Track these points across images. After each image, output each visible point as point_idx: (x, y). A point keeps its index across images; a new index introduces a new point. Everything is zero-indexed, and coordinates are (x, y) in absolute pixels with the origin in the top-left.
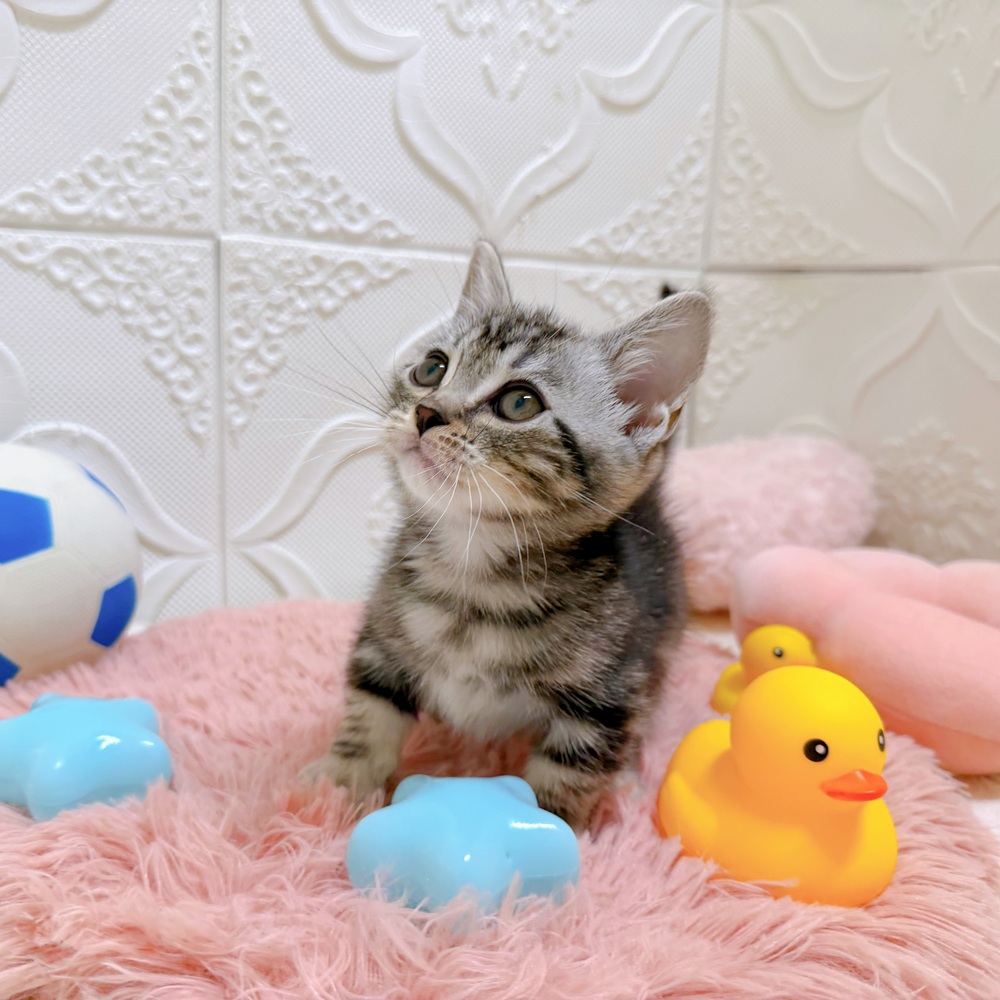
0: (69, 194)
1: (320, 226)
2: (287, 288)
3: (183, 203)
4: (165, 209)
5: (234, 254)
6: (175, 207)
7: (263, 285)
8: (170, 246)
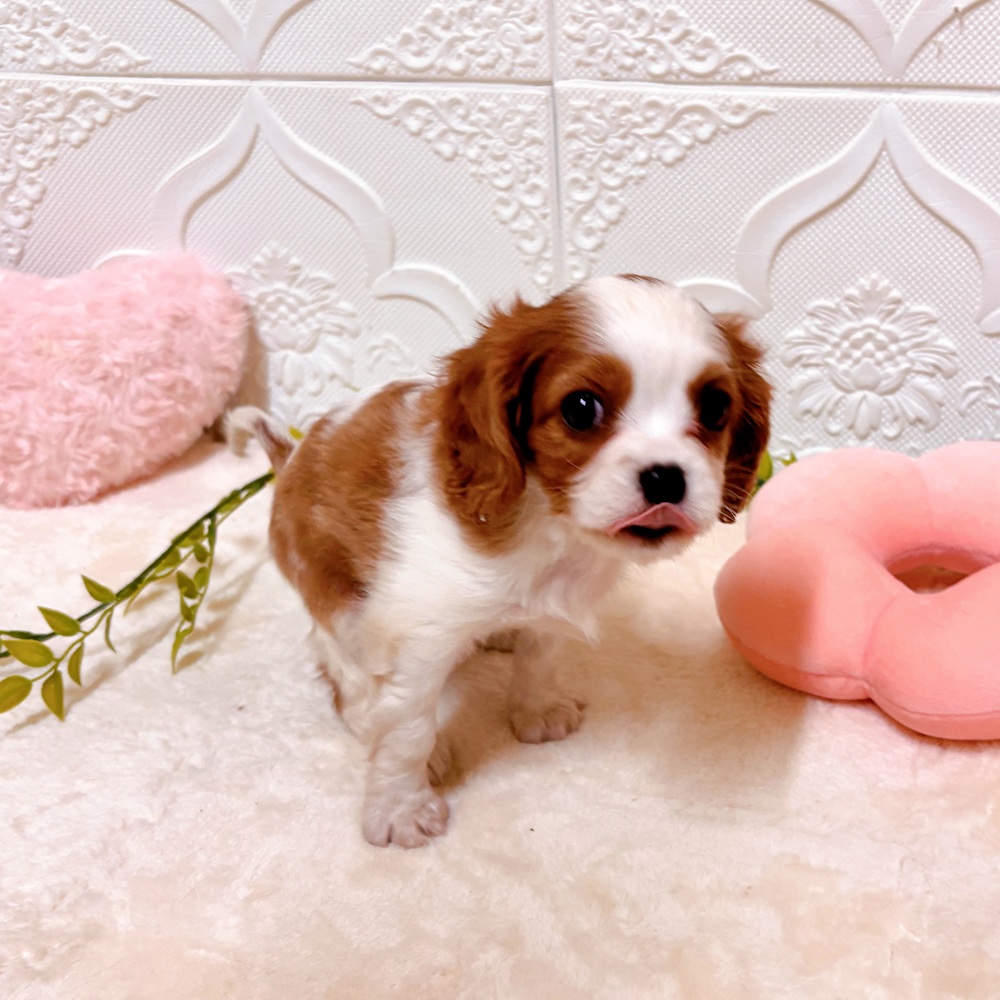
0: (414, 48)
1: (658, 68)
2: (624, 137)
3: (517, 51)
4: (500, 56)
5: (567, 101)
6: (509, 55)
7: (597, 133)
8: (507, 95)
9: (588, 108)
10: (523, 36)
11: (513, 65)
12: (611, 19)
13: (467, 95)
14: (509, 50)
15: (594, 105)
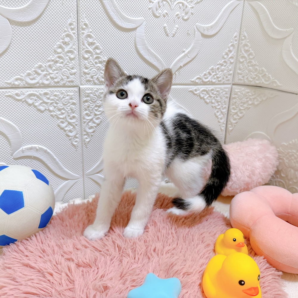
0: (31, 77)
4: (62, 79)
5: (84, 91)
6: (65, 78)
7: (94, 100)
8: (64, 90)
9: (91, 93)
10: (70, 73)
11: (67, 81)
12: (98, 68)
13: (50, 91)
14: (65, 77)
15: (93, 92)
